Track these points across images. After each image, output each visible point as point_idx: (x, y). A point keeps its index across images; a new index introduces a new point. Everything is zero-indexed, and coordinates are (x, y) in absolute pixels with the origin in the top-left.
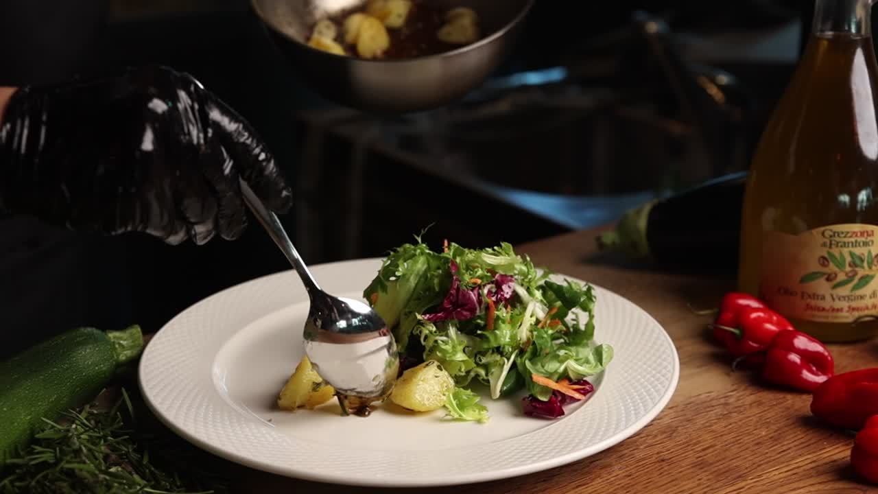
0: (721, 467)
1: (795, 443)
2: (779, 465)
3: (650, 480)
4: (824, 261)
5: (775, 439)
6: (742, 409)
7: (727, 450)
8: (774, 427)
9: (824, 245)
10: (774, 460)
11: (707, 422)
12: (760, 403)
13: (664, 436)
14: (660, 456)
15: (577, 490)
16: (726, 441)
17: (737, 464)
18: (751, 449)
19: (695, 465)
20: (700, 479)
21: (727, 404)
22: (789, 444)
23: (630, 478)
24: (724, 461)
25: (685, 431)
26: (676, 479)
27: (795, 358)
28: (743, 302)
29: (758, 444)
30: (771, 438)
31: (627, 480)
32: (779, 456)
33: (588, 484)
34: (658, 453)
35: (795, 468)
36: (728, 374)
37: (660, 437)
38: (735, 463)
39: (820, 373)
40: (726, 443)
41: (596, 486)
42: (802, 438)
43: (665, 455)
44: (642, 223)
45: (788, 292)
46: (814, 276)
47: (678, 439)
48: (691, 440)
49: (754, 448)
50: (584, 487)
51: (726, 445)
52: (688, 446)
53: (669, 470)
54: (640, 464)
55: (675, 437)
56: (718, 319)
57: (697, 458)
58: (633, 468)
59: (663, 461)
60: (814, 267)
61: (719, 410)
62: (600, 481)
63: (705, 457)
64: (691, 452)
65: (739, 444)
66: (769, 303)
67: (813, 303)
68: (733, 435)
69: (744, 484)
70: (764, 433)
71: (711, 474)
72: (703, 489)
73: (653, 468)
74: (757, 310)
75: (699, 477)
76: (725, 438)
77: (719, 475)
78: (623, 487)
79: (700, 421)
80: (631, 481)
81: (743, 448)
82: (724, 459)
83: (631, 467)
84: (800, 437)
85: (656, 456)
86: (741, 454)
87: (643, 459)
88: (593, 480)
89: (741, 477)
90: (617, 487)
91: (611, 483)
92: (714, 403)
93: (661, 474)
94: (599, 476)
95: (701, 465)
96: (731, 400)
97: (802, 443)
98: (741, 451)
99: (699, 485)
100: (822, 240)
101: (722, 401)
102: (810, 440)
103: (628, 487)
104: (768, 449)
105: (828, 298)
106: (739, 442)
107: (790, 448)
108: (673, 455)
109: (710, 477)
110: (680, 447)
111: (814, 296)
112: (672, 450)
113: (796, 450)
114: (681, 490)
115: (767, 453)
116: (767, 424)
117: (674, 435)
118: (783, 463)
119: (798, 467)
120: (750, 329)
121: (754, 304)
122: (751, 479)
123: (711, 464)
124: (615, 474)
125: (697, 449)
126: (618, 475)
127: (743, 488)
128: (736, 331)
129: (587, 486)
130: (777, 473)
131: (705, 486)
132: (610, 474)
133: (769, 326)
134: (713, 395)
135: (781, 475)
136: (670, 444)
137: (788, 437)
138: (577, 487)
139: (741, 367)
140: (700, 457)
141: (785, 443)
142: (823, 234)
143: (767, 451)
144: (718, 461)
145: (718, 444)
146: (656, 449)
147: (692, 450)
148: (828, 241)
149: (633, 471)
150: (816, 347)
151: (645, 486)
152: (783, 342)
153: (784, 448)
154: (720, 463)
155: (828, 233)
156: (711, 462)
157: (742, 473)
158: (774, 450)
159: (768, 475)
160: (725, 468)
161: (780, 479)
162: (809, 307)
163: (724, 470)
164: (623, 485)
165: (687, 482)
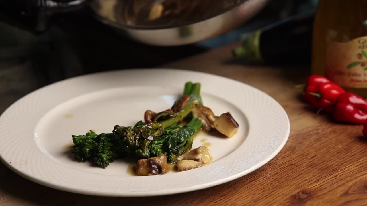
0: (323, 166)
1: (358, 151)
2: (352, 163)
3: (288, 175)
4: (360, 56)
5: (347, 150)
6: (326, 135)
7: (324, 157)
8: (345, 144)
9: (360, 47)
10: (349, 161)
11: (310, 143)
12: (334, 132)
13: (289, 152)
14: (290, 163)
15: (251, 183)
16: (322, 153)
17: (331, 164)
18: (336, 156)
19: (309, 166)
20: (314, 173)
21: (317, 134)
22: (355, 151)
23: (278, 175)
24: (323, 163)
25: (300, 148)
26: (301, 174)
27: (350, 108)
28: (319, 80)
29: (339, 153)
30: (345, 149)
31: (276, 176)
32: (351, 158)
33: (256, 179)
34: (289, 161)
35: (361, 164)
36: (315, 118)
37: (288, 153)
38: (330, 163)
39: (363, 114)
40: (323, 153)
41: (261, 180)
42: (361, 148)
43: (293, 162)
44: (256, 42)
45: (341, 73)
46: (355, 64)
47: (297, 153)
48: (305, 153)
49: (338, 155)
50: (254, 181)
51: (323, 154)
52: (303, 156)
53: (297, 169)
54: (281, 167)
55: (296, 152)
56: (305, 89)
57: (310, 162)
58: (278, 170)
59: (292, 165)
60: (355, 59)
61: (315, 137)
62: (262, 177)
63: (313, 161)
64: (305, 159)
65: (329, 153)
66: (332, 80)
67: (355, 78)
68: (325, 149)
69: (337, 174)
70: (341, 147)
71: (319, 170)
72: (317, 178)
73: (288, 169)
74: (326, 84)
75: (313, 172)
76: (321, 151)
77: (323, 170)
78: (275, 180)
79: (307, 143)
80: (278, 176)
81: (331, 156)
82: (324, 161)
83: (277, 169)
84: (359, 148)
85: (288, 163)
86: (332, 158)
87: (282, 165)
88: (258, 177)
89: (335, 170)
90: (272, 180)
91: (268, 178)
92: (311, 133)
93: (293, 172)
94: (261, 175)
95: (312, 165)
96: (320, 131)
97: (361, 151)
98: (331, 157)
99: (314, 176)
100: (358, 45)
101: (315, 132)
102: (365, 149)
103: (278, 180)
104: (344, 155)
105: (362, 75)
106: (329, 152)
107: (355, 154)
108: (296, 162)
109: (319, 171)
110: (299, 157)
111: (355, 75)
112: (296, 159)
113: (360, 154)
114: (305, 179)
115: (345, 157)
116: (341, 142)
117: (295, 151)
118: (354, 161)
119: (363, 163)
120: (325, 94)
121: (324, 80)
122: (340, 171)
123: (318, 165)
124: (269, 174)
125: (308, 158)
126: (271, 174)
127: (337, 176)
128: (318, 95)
129: (256, 180)
130: (352, 167)
131: (317, 176)
132: (266, 173)
133: (334, 92)
134: (310, 129)
135: (356, 168)
136: (294, 156)
137: (353, 148)
138: (251, 181)
139: (322, 114)
140: (311, 161)
141: (353, 151)
142: (359, 42)
143: (345, 156)
144: (321, 163)
145: (318, 154)
146: (288, 159)
147: (306, 158)
148: (361, 45)
149: (278, 171)
150: (360, 101)
151: (286, 178)
152: (343, 99)
153: (353, 154)
154: (322, 164)
155: (361, 41)
156: (317, 164)
157: (334, 168)
158: (348, 155)
159: (348, 168)
160: (325, 166)
161: (355, 170)
162: (352, 81)
163: (325, 167)
164: (275, 179)
165: (307, 175)
